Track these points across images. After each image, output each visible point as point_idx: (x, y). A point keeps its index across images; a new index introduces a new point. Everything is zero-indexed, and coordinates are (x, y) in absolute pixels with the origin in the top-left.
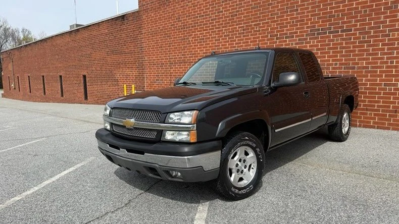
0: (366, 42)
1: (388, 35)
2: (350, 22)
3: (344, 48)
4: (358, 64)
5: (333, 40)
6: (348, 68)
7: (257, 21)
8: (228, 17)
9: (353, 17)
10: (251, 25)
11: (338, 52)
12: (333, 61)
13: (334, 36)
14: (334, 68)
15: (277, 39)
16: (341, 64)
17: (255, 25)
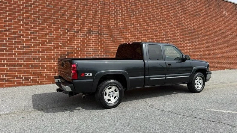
0: (113, 41)
1: (120, 39)
2: (107, 31)
3: (105, 42)
4: (110, 50)
5: (100, 38)
6: (107, 52)
7: (52, 16)
8: (22, 5)
9: (108, 29)
10: (46, 18)
11: (102, 44)
12: (100, 48)
13: (100, 36)
14: (101, 52)
15: (68, 31)
16: (104, 50)
17: (49, 18)
